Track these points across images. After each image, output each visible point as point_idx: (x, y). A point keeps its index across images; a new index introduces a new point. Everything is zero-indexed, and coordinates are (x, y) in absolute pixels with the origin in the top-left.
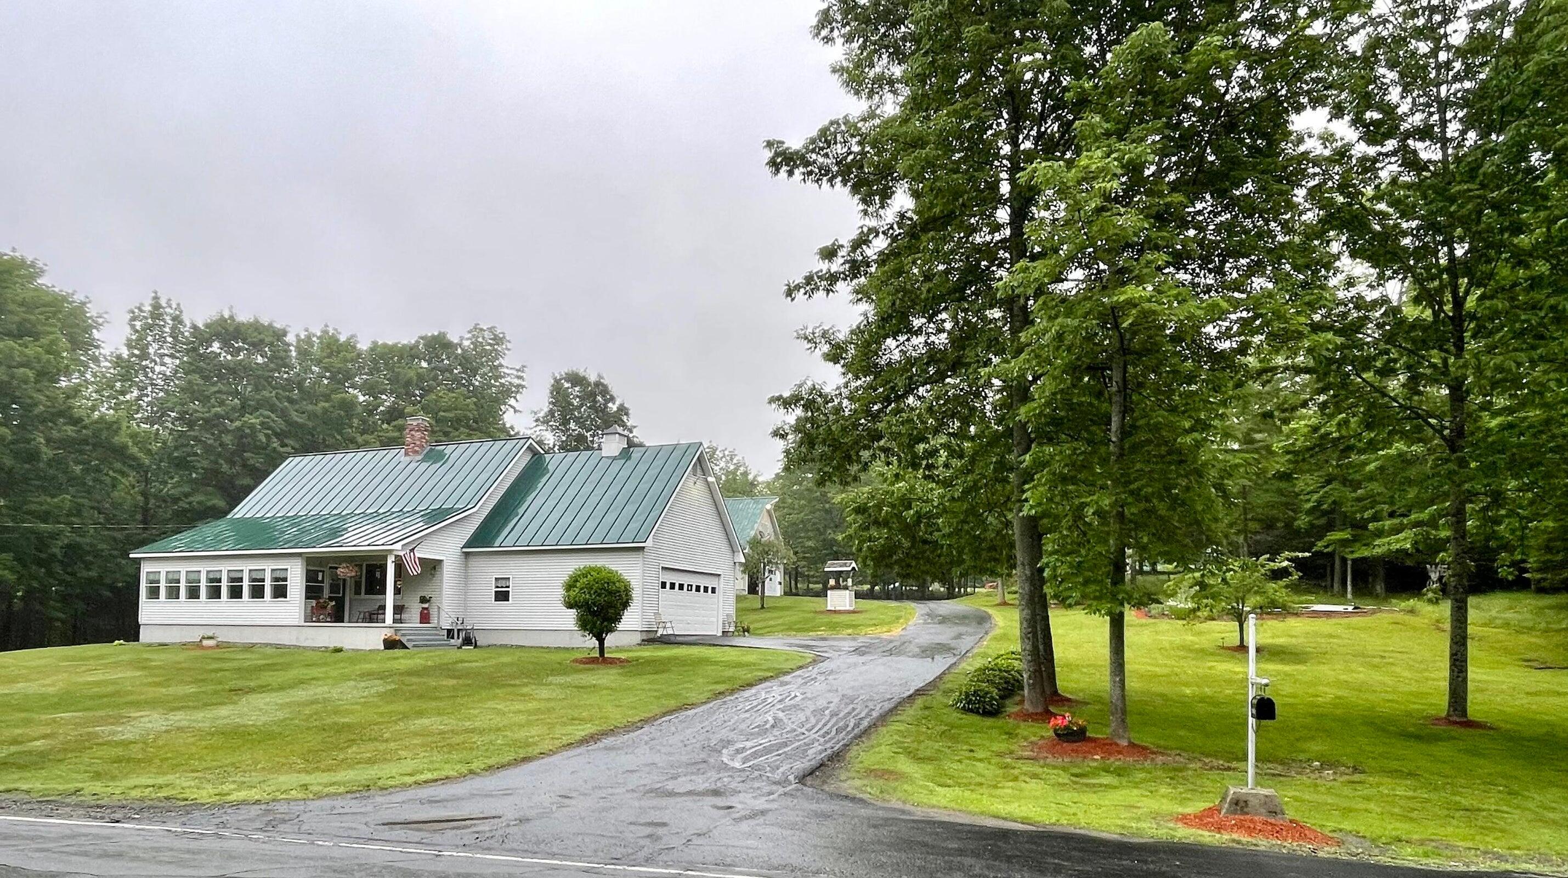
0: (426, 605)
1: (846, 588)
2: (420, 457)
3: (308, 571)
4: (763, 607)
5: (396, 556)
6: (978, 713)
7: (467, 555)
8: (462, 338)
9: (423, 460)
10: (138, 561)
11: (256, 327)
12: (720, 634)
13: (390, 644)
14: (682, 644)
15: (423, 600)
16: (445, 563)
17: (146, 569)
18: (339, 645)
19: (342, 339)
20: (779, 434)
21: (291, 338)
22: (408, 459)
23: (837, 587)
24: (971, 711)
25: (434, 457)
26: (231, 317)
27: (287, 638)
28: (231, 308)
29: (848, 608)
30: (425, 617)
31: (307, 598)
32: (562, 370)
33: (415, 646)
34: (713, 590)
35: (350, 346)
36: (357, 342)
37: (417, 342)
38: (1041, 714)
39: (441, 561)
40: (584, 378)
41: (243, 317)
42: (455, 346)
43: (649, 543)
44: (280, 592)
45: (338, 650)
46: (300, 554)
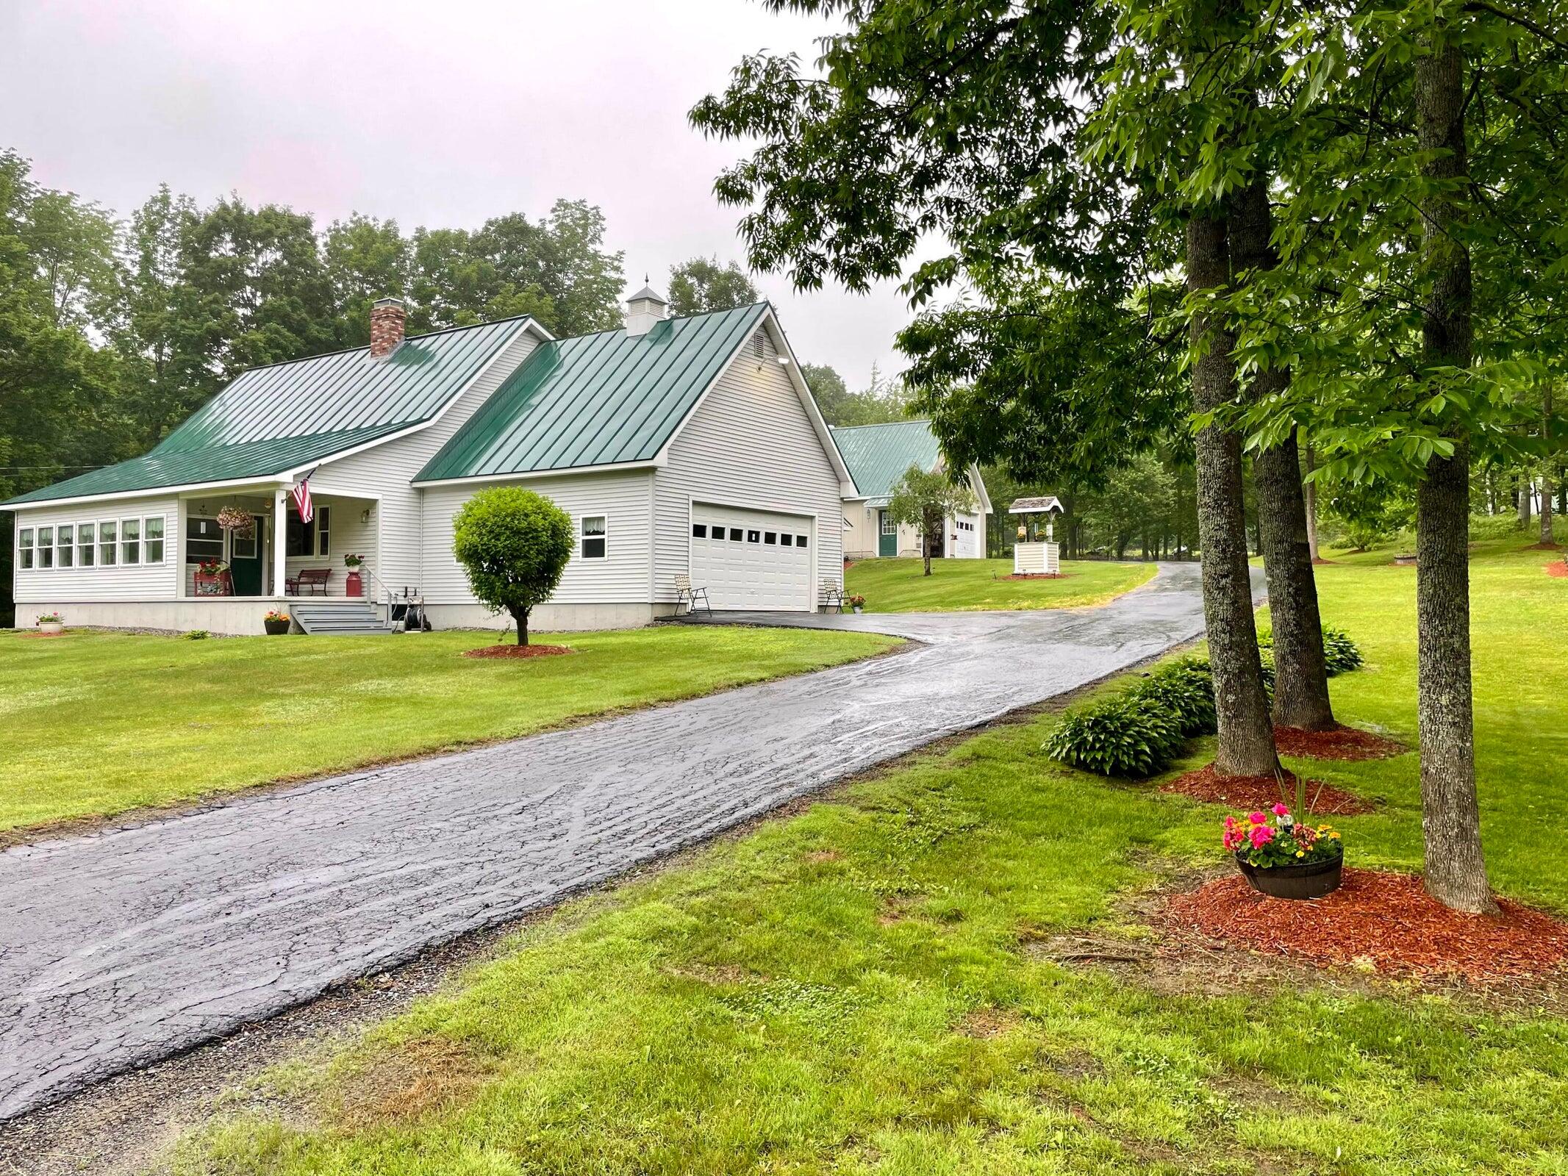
0: (356, 569)
1: (1042, 538)
2: (388, 357)
3: (189, 521)
4: (928, 573)
5: (288, 492)
6: (1101, 773)
7: (421, 491)
8: (543, 221)
9: (391, 361)
10: (11, 515)
11: (269, 215)
12: (814, 609)
13: (276, 627)
14: (730, 624)
15: (351, 561)
16: (380, 506)
17: (20, 524)
18: (199, 629)
19: (380, 227)
20: (730, 191)
21: (316, 229)
22: (374, 361)
23: (1029, 538)
24: (1082, 766)
25: (410, 357)
26: (236, 205)
27: (162, 619)
28: (234, 194)
29: (1045, 570)
30: (355, 587)
31: (189, 560)
32: (685, 259)
33: (313, 630)
34: (802, 541)
35: (389, 234)
36: (397, 230)
37: (486, 229)
38: (1257, 782)
39: (374, 502)
40: (713, 270)
41: (254, 204)
42: (537, 232)
43: (661, 460)
44: (156, 553)
45: (202, 636)
46: (175, 496)
